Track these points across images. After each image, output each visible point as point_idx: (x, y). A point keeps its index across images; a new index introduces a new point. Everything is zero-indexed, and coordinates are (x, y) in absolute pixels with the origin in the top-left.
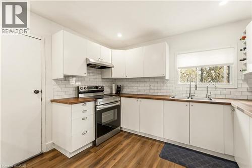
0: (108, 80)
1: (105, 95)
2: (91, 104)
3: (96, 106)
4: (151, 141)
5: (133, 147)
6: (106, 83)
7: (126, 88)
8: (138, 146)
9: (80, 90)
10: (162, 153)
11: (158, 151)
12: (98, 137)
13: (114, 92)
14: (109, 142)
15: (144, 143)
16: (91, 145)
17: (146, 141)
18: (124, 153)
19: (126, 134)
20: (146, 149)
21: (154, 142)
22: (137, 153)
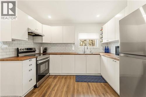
0: (37, 44)
1: (36, 54)
2: (34, 60)
3: (37, 61)
4: (69, 76)
5: (61, 81)
6: (36, 46)
7: (50, 49)
8: (63, 80)
9: (20, 51)
10: (76, 80)
11: (74, 80)
12: (39, 81)
13: (42, 52)
14: (45, 83)
15: (66, 78)
16: (33, 88)
17: (66, 77)
18: (58, 85)
19: (53, 76)
20: (68, 80)
21: (70, 76)
22: (64, 83)
